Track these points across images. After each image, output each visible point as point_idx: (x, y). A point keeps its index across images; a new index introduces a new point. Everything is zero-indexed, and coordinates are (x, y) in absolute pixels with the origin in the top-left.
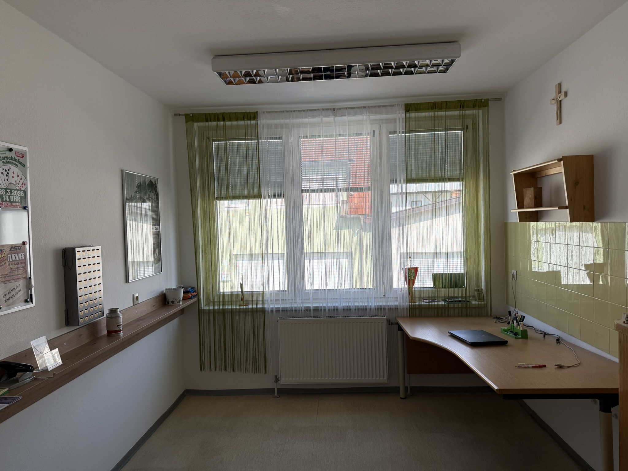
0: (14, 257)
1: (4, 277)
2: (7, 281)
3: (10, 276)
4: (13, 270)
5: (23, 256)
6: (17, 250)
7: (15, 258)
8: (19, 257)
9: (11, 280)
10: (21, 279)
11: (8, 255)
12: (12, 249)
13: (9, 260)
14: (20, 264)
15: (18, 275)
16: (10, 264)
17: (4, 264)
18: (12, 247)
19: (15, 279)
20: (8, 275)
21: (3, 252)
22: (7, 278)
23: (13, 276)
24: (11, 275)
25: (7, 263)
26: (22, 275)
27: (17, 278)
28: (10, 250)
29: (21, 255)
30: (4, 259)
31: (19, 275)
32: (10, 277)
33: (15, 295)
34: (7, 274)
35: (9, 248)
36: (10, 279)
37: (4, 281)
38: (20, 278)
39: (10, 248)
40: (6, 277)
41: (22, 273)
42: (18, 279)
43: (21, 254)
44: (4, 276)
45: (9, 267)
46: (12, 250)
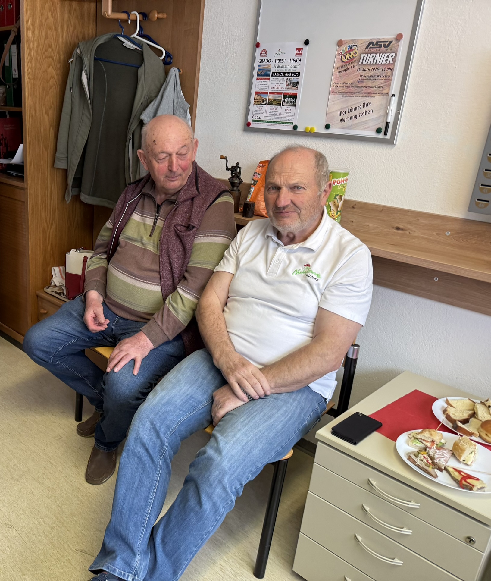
0: (371, 59)
1: (347, 87)
2: (351, 93)
3: (358, 87)
4: (364, 78)
5: (390, 59)
6: (380, 47)
7: (374, 60)
8: (380, 59)
9: (357, 93)
10: (378, 94)
11: (361, 55)
12: (371, 46)
13: (360, 63)
14: (380, 71)
15: (372, 87)
16: (362, 69)
17: (350, 68)
18: (372, 43)
19: (365, 93)
20: (353, 85)
21: (353, 49)
22: (352, 89)
23: (362, 87)
24: (359, 85)
25: (356, 67)
26: (381, 89)
27: (369, 91)
28: (367, 48)
29: (388, 56)
30: (353, 61)
31: (375, 88)
32: (356, 88)
33: (358, 116)
34: (352, 83)
35: (364, 44)
36: (356, 91)
37: (346, 93)
38: (376, 93)
39: (367, 43)
40: (349, 87)
41: (382, 85)
42: (370, 93)
43: (388, 54)
44: (347, 85)
45: (357, 73)
46: (370, 48)
